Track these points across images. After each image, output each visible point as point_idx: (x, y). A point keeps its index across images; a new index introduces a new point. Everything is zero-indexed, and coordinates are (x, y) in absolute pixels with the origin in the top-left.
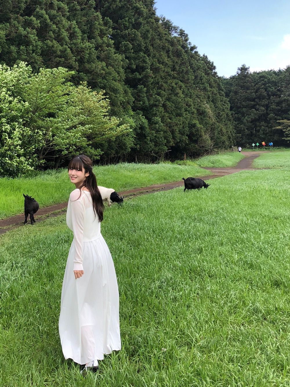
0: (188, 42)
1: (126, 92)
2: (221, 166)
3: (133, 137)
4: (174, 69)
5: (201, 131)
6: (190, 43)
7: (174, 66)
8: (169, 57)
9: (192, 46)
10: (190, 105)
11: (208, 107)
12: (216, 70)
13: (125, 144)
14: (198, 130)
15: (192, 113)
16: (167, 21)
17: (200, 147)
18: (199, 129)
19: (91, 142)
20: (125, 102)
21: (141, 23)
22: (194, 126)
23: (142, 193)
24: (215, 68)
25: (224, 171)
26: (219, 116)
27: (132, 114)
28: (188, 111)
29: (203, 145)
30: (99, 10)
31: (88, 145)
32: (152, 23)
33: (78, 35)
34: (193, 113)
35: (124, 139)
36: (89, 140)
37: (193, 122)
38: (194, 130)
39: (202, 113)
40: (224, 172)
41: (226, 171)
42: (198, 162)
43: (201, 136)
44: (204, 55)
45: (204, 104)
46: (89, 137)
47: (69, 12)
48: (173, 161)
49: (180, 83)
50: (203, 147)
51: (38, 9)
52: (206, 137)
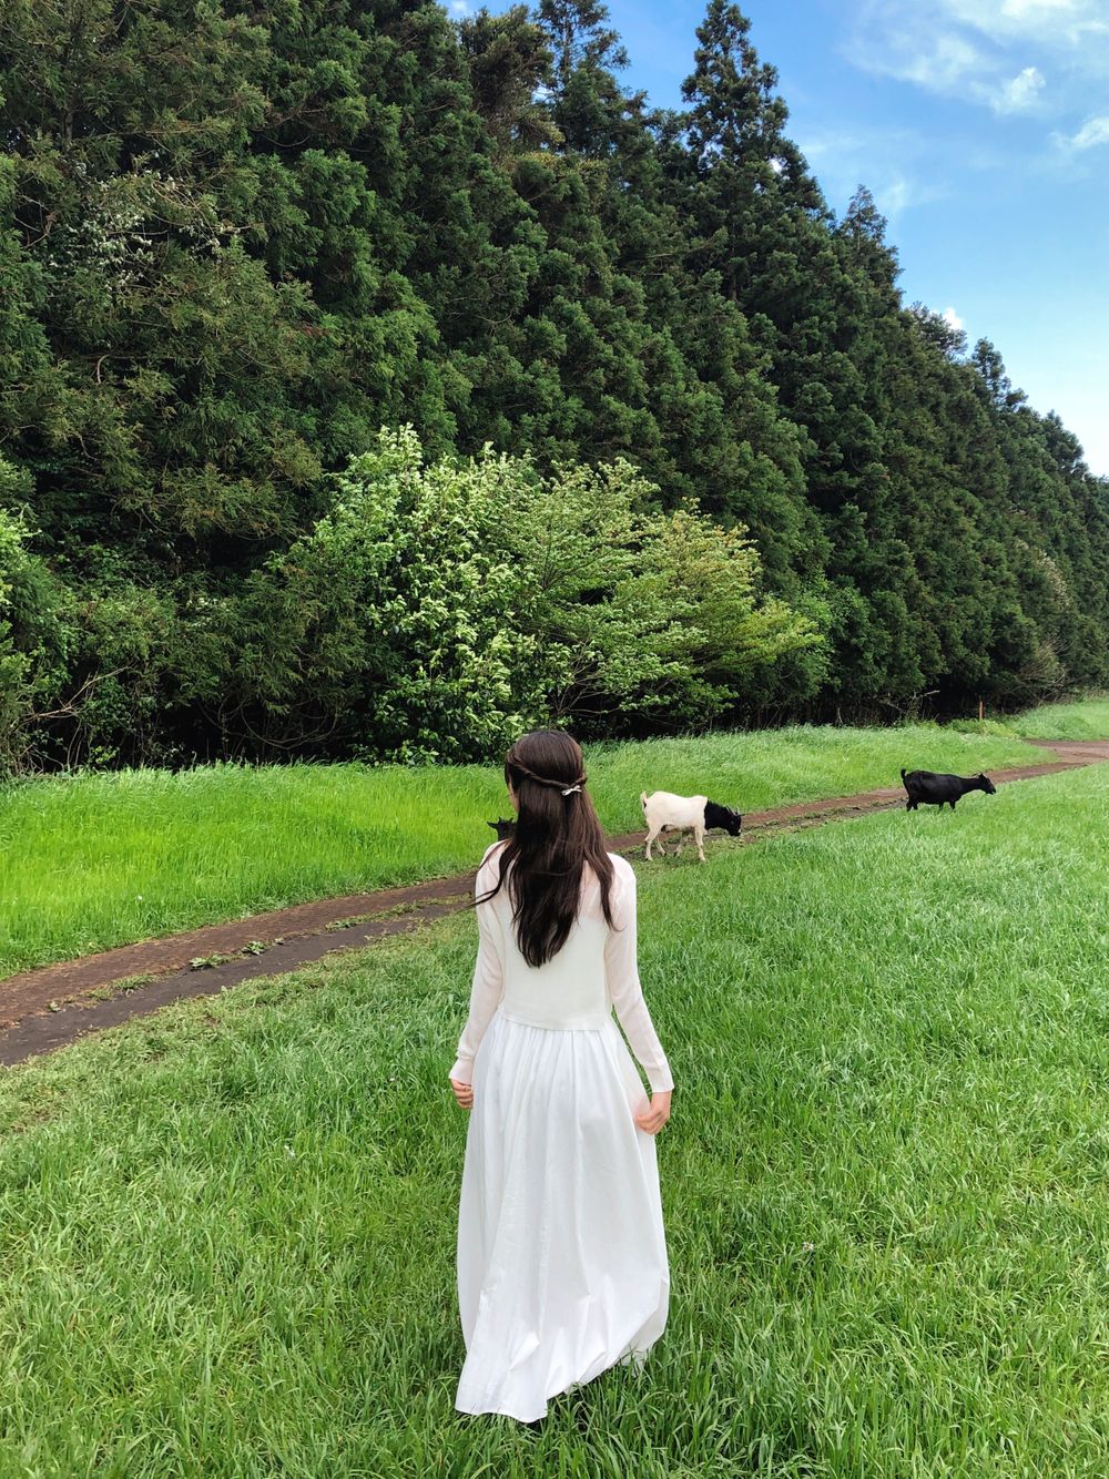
0: (1002, 377)
1: (808, 526)
2: (1085, 736)
3: (826, 653)
4: (952, 459)
5: (1029, 636)
6: (1005, 381)
7: (953, 449)
8: (938, 422)
9: (1013, 390)
10: (999, 561)
11: (1050, 568)
12: (1084, 459)
13: (801, 674)
14: (1020, 634)
15: (1002, 583)
16: (933, 319)
17: (1027, 682)
18: (1025, 629)
19: (702, 669)
20: (807, 553)
21: (856, 329)
22: (1009, 620)
23: (842, 812)
24: (1079, 452)
25: (1091, 750)
26: (1087, 592)
27: (826, 585)
28: (991, 578)
29: (1035, 675)
30: (735, 293)
31: (695, 677)
32: (892, 327)
33: (675, 366)
34: (1005, 583)
35: (801, 660)
36: (698, 663)
37: (1007, 611)
38: (1007, 633)
39: (1032, 585)
40: (1090, 755)
41: (1097, 751)
42: (1015, 725)
43: (1029, 651)
44: (1050, 416)
45: (1040, 558)
46: (699, 655)
47: (646, 302)
48: (942, 721)
49: (970, 497)
50: (1034, 681)
51: (559, 298)
52: (1045, 652)
